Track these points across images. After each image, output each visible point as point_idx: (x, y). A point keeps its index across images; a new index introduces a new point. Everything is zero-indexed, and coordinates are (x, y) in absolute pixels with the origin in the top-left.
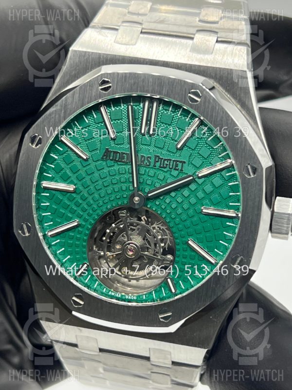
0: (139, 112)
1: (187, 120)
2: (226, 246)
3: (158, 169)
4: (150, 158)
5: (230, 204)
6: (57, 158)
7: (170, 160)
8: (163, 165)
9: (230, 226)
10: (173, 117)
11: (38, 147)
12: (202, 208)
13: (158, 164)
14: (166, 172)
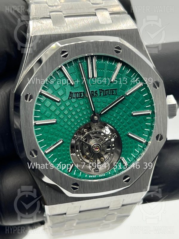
0: (85, 66)
1: (113, 64)
2: (148, 131)
3: (102, 97)
4: (96, 91)
5: (146, 107)
6: (41, 105)
7: (108, 90)
8: (105, 94)
9: (149, 119)
10: (105, 64)
11: (31, 101)
12: (132, 113)
13: (102, 94)
14: (107, 97)
